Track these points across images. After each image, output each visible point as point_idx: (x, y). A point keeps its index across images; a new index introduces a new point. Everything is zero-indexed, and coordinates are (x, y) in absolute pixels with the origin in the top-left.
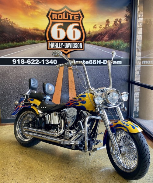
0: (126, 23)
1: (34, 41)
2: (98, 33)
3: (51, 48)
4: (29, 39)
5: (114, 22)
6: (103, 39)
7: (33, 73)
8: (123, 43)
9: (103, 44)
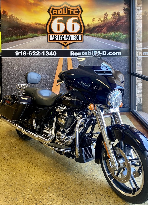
0: (125, 16)
1: (35, 34)
2: (96, 26)
4: (31, 33)
5: (112, 15)
6: (101, 31)
7: (34, 64)
8: (122, 35)
9: (101, 36)
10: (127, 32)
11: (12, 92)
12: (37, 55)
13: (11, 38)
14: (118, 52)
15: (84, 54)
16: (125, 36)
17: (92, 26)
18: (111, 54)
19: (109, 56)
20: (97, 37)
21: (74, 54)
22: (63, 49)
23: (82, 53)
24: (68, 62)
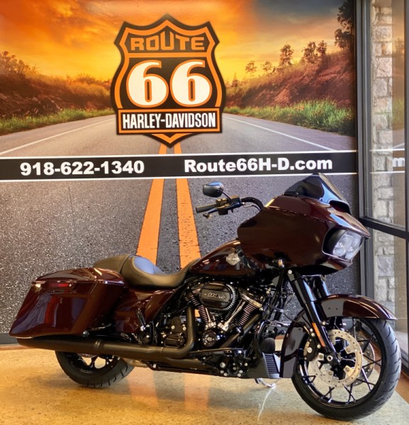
0: (340, 53)
1: (80, 112)
2: (260, 84)
3: (127, 129)
4: (68, 106)
5: (304, 52)
6: (274, 100)
7: (78, 199)
8: (333, 111)
9: (274, 114)
10: (348, 101)
11: (14, 282)
12: (87, 172)
13: (6, 124)
14: (324, 162)
15: (224, 167)
16: (342, 114)
17: (246, 87)
18: (303, 168)
19: (296, 171)
20: (263, 118)
21: (195, 167)
22: (163, 153)
23: (218, 167)
24: (178, 191)
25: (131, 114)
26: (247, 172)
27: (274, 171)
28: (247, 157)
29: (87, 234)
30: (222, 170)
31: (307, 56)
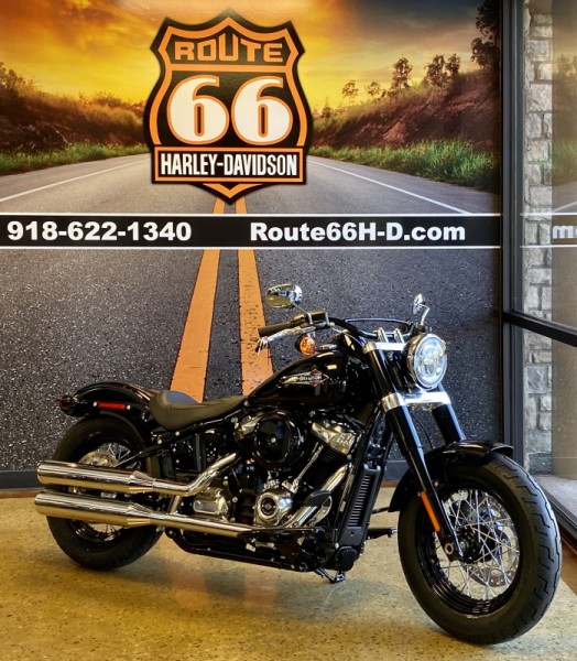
0: (479, 73)
1: (98, 148)
2: (362, 114)
3: (166, 175)
4: (78, 140)
5: (427, 69)
6: (382, 138)
7: (92, 277)
8: (469, 153)
9: (383, 158)
10: (489, 142)
12: (107, 237)
14: (454, 230)
15: (309, 234)
16: (481, 161)
17: (343, 118)
18: (423, 237)
19: (412, 242)
20: (365, 164)
21: (266, 233)
22: (219, 211)
23: (300, 233)
24: (240, 268)
25: (173, 153)
26: (342, 242)
27: (381, 241)
28: (342, 221)
29: (104, 328)
30: (305, 238)
31: (431, 75)
